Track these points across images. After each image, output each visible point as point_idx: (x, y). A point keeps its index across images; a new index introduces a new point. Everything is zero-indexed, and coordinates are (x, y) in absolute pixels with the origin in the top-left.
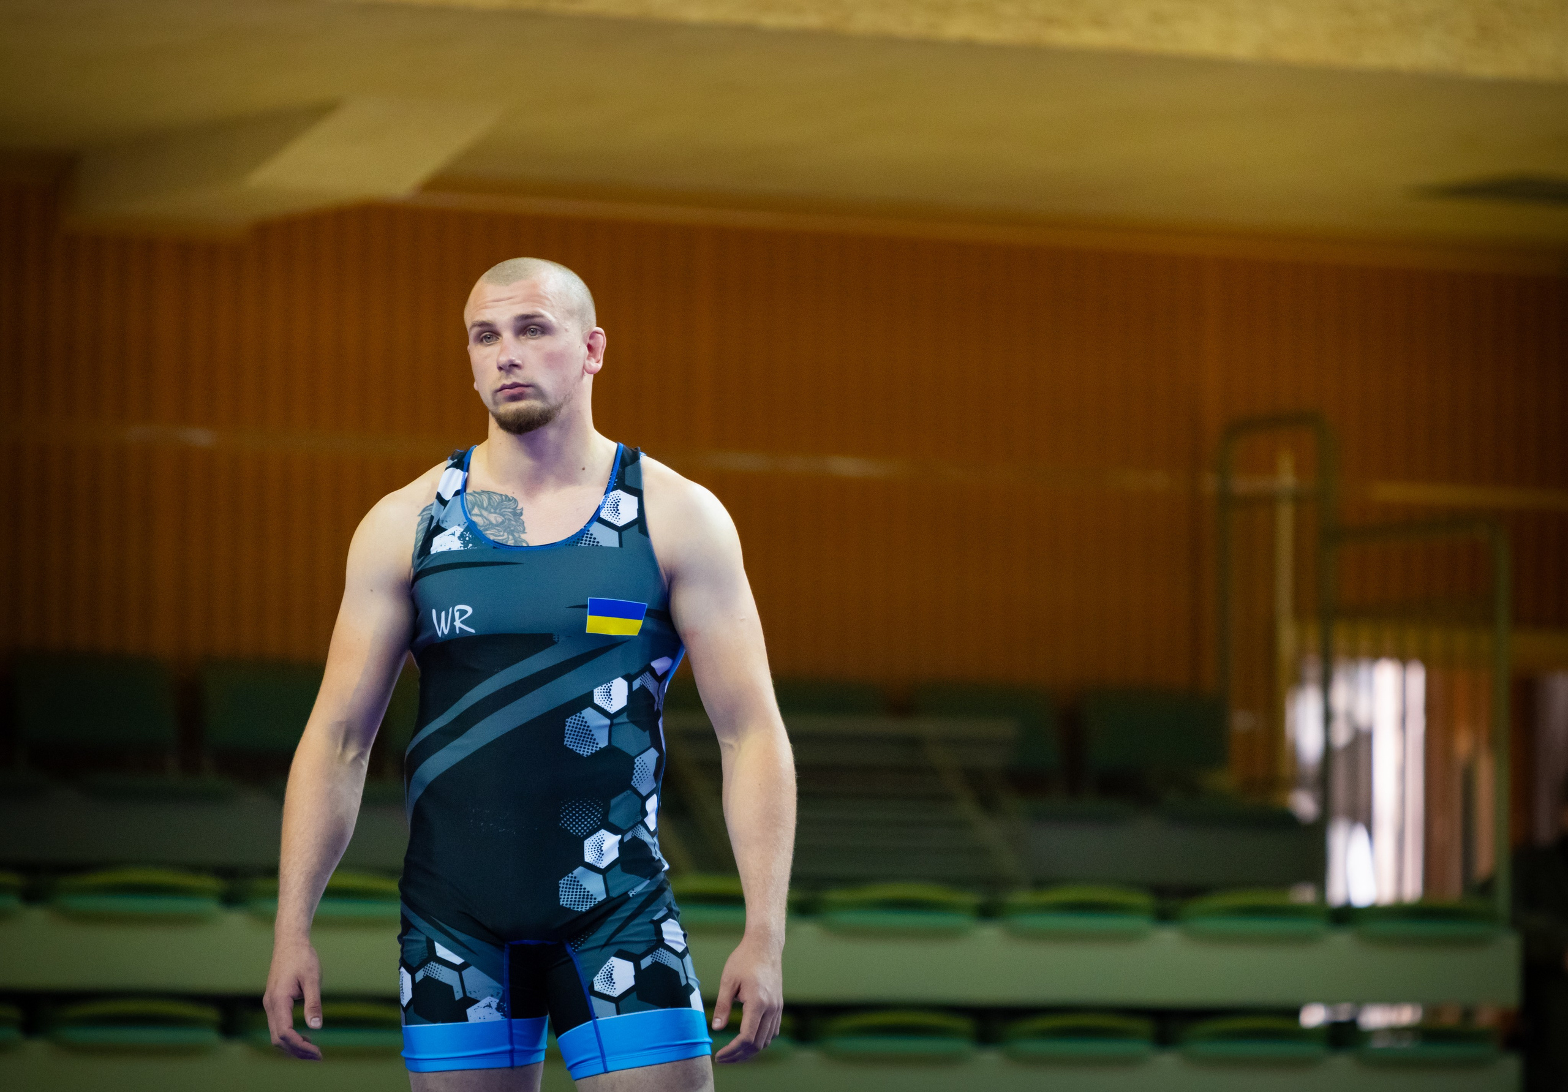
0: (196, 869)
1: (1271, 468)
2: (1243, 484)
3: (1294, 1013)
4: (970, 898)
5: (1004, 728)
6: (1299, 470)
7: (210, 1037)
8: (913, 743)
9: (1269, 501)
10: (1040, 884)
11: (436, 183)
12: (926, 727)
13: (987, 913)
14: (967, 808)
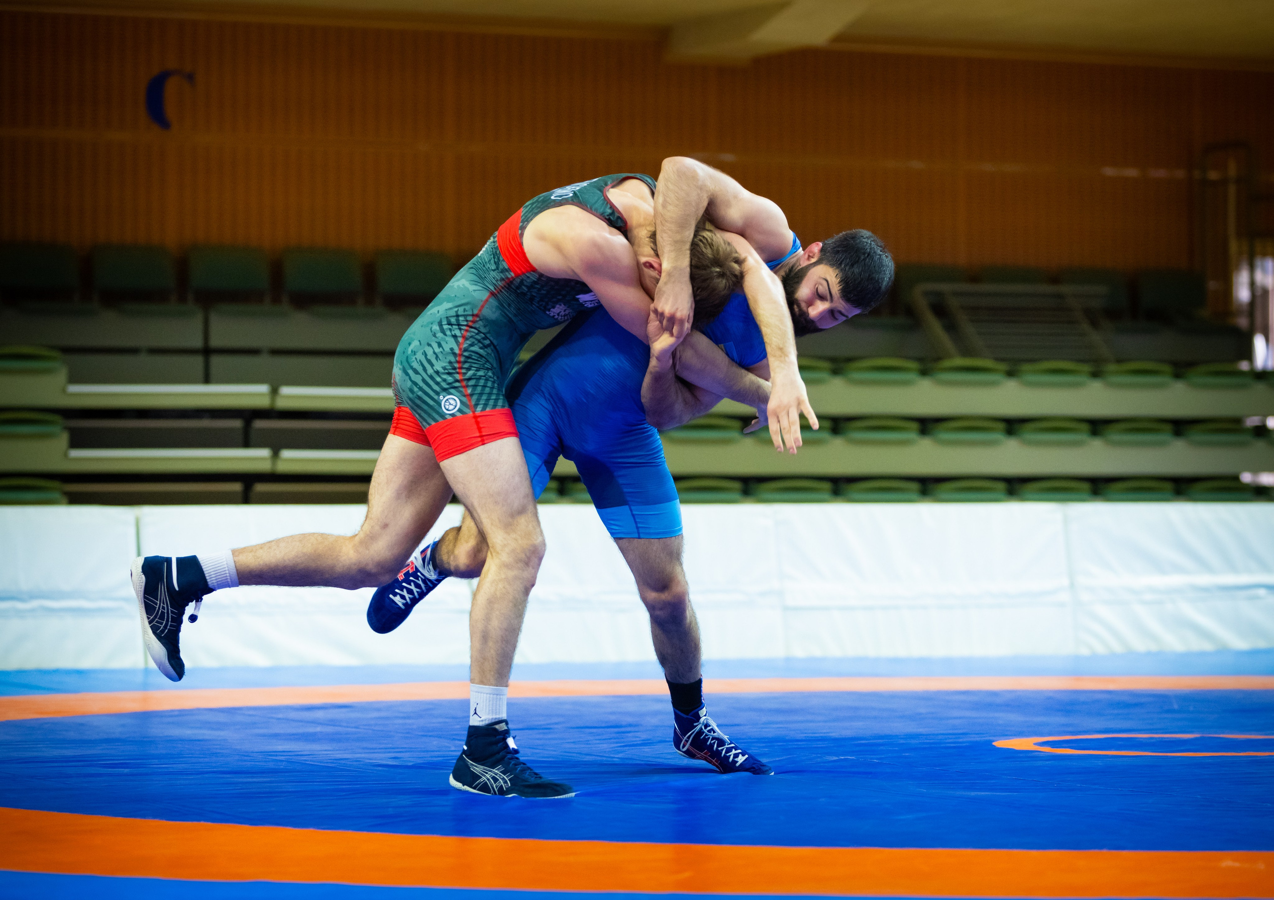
1: (1225, 168)
3: (1239, 421)
4: (1087, 367)
5: (1102, 290)
6: (1238, 168)
7: (736, 434)
8: (1059, 296)
9: (1224, 182)
10: (1119, 362)
11: (839, 38)
12: (1065, 289)
14: (1085, 326)
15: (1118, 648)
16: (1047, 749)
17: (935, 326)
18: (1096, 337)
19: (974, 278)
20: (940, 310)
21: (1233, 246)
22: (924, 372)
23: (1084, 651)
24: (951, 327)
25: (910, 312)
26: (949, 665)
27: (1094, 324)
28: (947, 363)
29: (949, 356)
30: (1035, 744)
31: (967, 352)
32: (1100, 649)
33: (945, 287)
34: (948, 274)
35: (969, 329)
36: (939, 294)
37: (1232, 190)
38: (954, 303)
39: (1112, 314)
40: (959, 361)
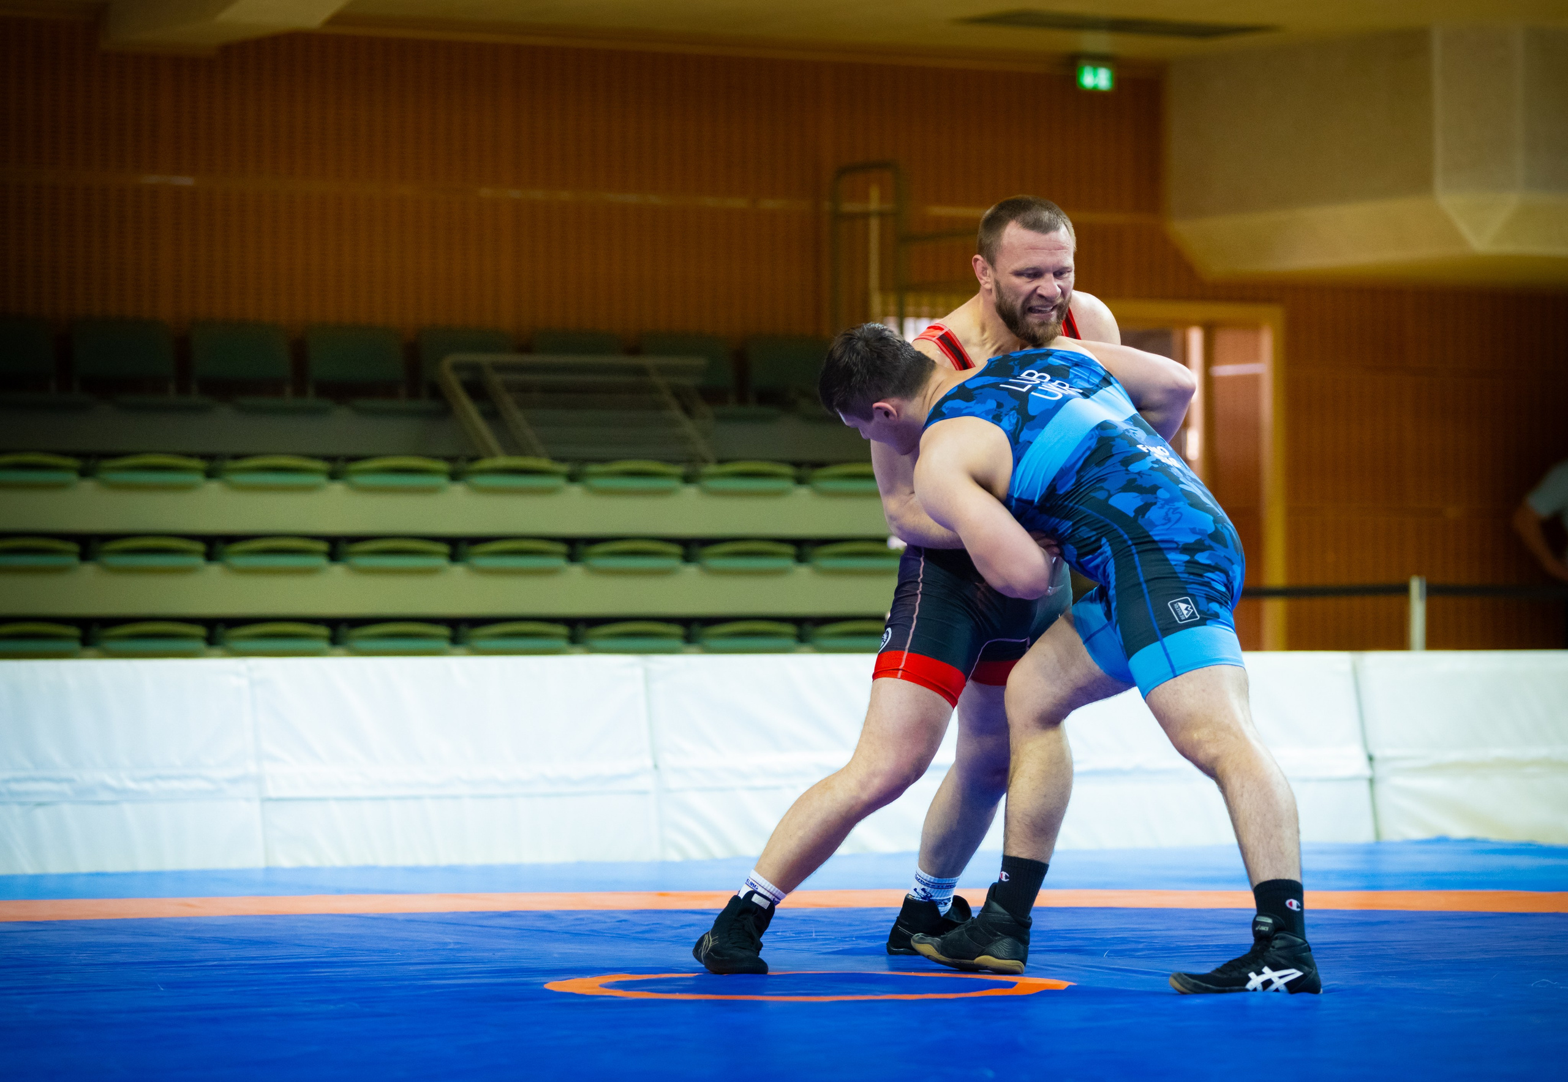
0: (190, 455)
1: (866, 198)
2: (849, 207)
3: (883, 540)
4: (679, 470)
5: (699, 361)
6: (882, 198)
7: (199, 561)
8: (641, 371)
9: (866, 216)
10: (721, 462)
11: (336, 19)
12: (647, 361)
13: (688, 479)
14: (677, 413)
15: (720, 852)
16: (619, 993)
17: (470, 410)
18: (689, 428)
19: (526, 348)
20: (477, 390)
21: (876, 302)
22: (455, 476)
23: (674, 856)
24: (492, 415)
25: (436, 392)
26: (489, 877)
27: (687, 410)
28: (486, 463)
29: (492, 455)
30: (602, 986)
31: (513, 447)
32: (696, 854)
33: (484, 359)
34: (489, 341)
35: (517, 416)
36: (476, 368)
37: (874, 224)
38: (496, 380)
39: (712, 395)
40: (502, 461)
